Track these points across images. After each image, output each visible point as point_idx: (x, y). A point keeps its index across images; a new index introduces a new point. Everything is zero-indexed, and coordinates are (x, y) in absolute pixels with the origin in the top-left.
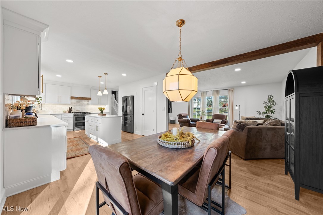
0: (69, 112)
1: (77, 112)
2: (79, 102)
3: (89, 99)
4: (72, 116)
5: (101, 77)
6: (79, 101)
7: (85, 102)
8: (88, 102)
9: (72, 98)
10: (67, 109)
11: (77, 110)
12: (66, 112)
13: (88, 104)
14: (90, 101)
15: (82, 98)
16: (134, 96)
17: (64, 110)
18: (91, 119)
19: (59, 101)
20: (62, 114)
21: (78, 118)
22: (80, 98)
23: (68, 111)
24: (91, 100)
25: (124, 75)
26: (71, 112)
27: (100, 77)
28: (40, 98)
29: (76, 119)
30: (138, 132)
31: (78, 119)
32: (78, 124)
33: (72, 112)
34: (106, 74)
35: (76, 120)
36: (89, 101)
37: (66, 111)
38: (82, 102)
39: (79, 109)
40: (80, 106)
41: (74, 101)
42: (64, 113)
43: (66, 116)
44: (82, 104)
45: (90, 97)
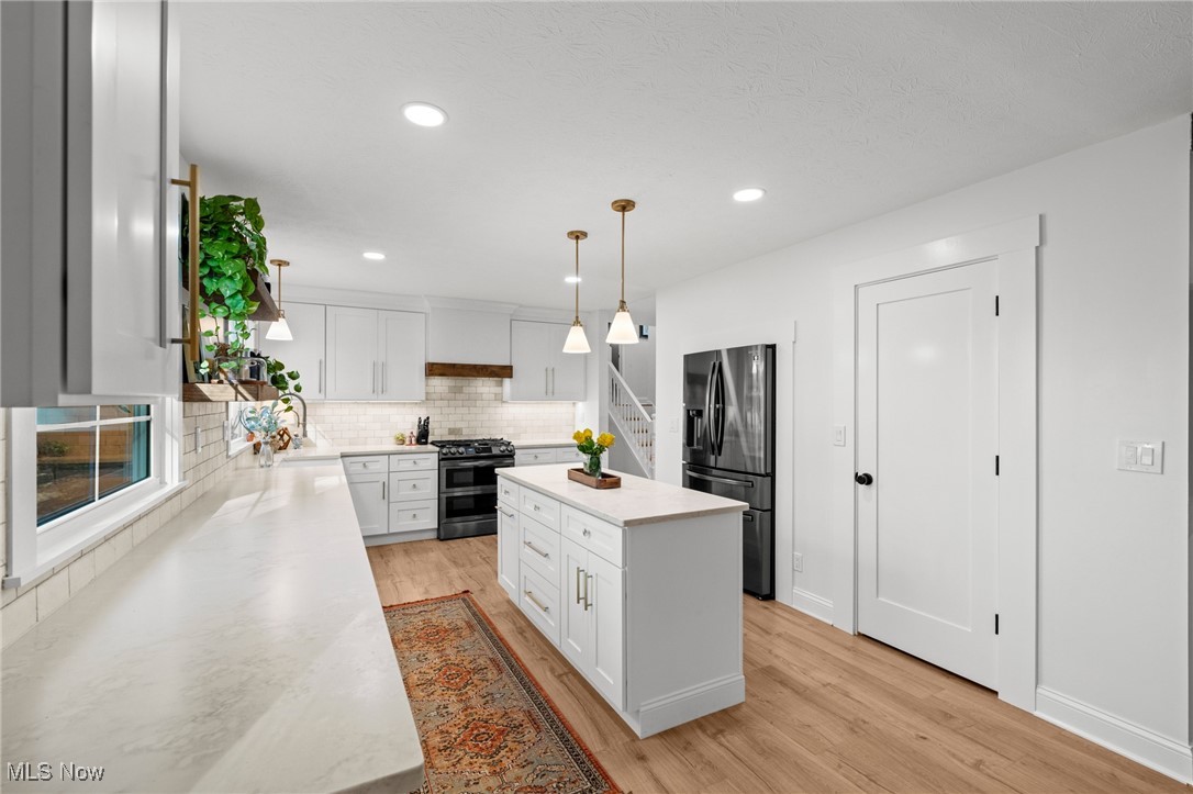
0: (419, 442)
1: (452, 438)
2: (460, 392)
3: (503, 372)
4: (429, 460)
5: (585, 235)
6: (460, 381)
7: (485, 386)
8: (498, 390)
9: (434, 370)
10: (411, 428)
11: (451, 431)
12: (407, 442)
13: (499, 399)
14: (507, 381)
16: (773, 347)
17: (397, 433)
18: (537, 508)
19: (380, 389)
20: (389, 454)
21: (455, 474)
22: (463, 366)
23: (415, 434)
24: (511, 377)
25: (748, 195)
26: (426, 443)
27: (578, 236)
28: (294, 378)
29: (450, 478)
30: (808, 595)
31: (458, 478)
32: (457, 505)
33: (430, 439)
34: (624, 206)
35: (447, 487)
36: (501, 384)
37: (407, 434)
38: (472, 390)
39: (459, 425)
40: (465, 410)
41: (440, 384)
42: (401, 448)
43: (408, 465)
44: (472, 400)
45: (508, 364)
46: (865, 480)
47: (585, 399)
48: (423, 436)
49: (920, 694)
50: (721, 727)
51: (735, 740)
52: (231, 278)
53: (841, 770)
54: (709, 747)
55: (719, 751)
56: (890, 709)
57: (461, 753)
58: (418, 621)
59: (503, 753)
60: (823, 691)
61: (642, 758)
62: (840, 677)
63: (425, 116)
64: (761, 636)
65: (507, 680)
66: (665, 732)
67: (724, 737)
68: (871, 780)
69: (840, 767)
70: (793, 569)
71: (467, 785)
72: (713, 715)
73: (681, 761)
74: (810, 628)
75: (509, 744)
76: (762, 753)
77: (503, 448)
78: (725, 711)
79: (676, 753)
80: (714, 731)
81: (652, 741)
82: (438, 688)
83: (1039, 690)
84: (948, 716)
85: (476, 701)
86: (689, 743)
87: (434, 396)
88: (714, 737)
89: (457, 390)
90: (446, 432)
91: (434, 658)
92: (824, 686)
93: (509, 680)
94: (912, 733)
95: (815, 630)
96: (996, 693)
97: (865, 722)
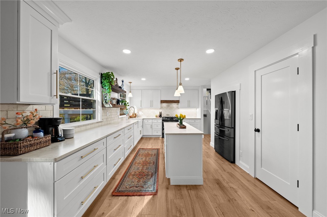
1: (167, 116)
2: (169, 106)
3: (178, 102)
4: (160, 121)
5: (179, 68)
7: (174, 105)
8: (177, 106)
9: (162, 102)
10: (158, 114)
11: (167, 115)
13: (178, 108)
15: (171, 101)
17: (156, 115)
19: (152, 106)
20: (153, 119)
22: (168, 101)
24: (180, 103)
25: (210, 51)
27: (177, 69)
33: (162, 116)
34: (181, 60)
36: (178, 105)
38: (171, 106)
39: (169, 114)
40: (170, 110)
41: (164, 105)
42: (157, 118)
43: (156, 121)
44: (172, 108)
45: (178, 100)
46: (257, 130)
47: (198, 108)
48: (160, 116)
49: (264, 199)
50: (191, 188)
51: (193, 192)
52: (107, 86)
53: (216, 209)
54: (185, 192)
55: (186, 193)
56: (248, 200)
57: (135, 177)
58: (146, 152)
59: (142, 179)
60: (229, 189)
61: (167, 188)
62: (238, 187)
63: (127, 52)
64: (222, 171)
65: (153, 166)
66: (177, 185)
67: (190, 191)
68: (223, 214)
69: (216, 207)
70: (240, 156)
71: (132, 182)
72: (192, 185)
73: (175, 192)
74: (240, 173)
75: (144, 178)
76: (197, 197)
77: (176, 119)
78: (196, 185)
79: (176, 190)
80: (189, 188)
81: (173, 186)
82: (140, 165)
83: (314, 212)
84: (269, 208)
85: (145, 168)
86: (181, 189)
87: (163, 107)
88: (188, 190)
89: (168, 106)
90: (166, 115)
91: (144, 159)
92: (231, 188)
93: (154, 166)
94: (250, 208)
95: (241, 173)
96: (298, 208)
97: (235, 200)
